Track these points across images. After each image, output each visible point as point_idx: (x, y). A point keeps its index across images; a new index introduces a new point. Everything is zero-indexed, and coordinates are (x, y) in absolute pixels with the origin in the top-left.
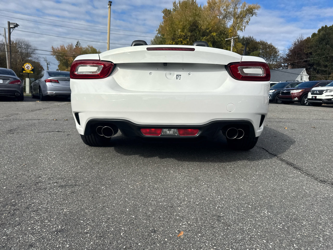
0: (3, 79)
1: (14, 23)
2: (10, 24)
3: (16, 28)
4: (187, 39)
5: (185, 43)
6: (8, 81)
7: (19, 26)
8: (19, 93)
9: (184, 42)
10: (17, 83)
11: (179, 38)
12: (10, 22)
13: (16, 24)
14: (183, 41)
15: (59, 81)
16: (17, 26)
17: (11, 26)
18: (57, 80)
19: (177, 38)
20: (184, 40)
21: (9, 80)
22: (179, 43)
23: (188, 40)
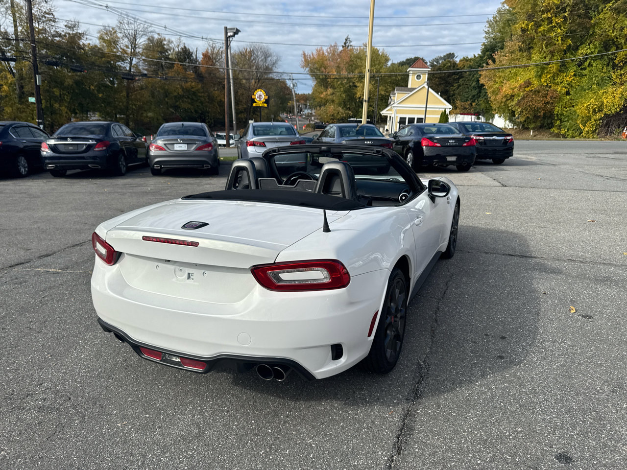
0: (187, 144)
1: (234, 29)
2: (228, 31)
3: (236, 36)
4: (565, 12)
5: (559, 21)
6: (194, 147)
7: (240, 31)
8: (208, 163)
9: (557, 20)
10: (206, 149)
11: (543, 12)
12: (228, 27)
13: (237, 29)
14: (553, 18)
15: (266, 144)
16: (237, 32)
17: (229, 34)
18: (264, 142)
19: (540, 13)
20: (556, 16)
21: (195, 144)
22: (543, 23)
23: (566, 14)
